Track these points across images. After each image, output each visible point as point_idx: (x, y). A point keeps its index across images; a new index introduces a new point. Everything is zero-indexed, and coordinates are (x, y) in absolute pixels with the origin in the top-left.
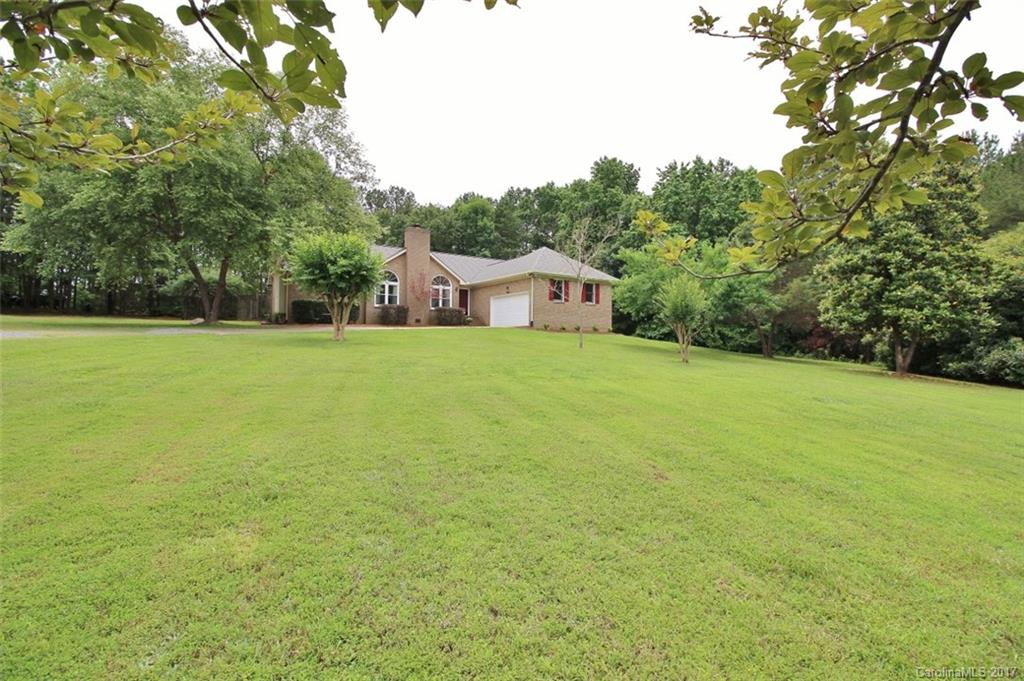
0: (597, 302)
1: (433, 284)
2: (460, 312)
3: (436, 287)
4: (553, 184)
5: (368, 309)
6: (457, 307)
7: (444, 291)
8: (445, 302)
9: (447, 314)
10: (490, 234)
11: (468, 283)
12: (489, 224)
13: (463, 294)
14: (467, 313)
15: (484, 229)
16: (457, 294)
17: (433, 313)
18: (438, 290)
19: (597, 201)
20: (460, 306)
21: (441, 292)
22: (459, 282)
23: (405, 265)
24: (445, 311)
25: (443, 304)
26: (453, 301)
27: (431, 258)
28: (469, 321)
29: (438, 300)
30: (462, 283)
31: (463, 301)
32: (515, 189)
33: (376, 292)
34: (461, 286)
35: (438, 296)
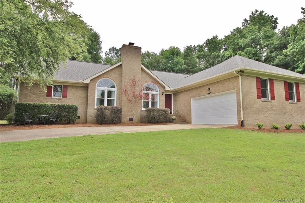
0: (299, 100)
1: (144, 89)
2: (165, 111)
4: (217, 37)
6: (163, 108)
7: (152, 94)
8: (153, 104)
9: (155, 113)
10: (181, 66)
11: (172, 89)
12: (181, 60)
13: (168, 98)
14: (171, 113)
15: (177, 63)
16: (163, 97)
17: (144, 113)
18: (148, 95)
19: (254, 36)
20: (166, 107)
21: (150, 96)
22: (164, 87)
23: (121, 75)
24: (153, 110)
25: (153, 106)
26: (160, 104)
27: (142, 68)
28: (174, 120)
29: (148, 103)
30: (167, 88)
31: (168, 103)
32: (192, 46)
33: (97, 95)
34: (166, 91)
35: (148, 99)
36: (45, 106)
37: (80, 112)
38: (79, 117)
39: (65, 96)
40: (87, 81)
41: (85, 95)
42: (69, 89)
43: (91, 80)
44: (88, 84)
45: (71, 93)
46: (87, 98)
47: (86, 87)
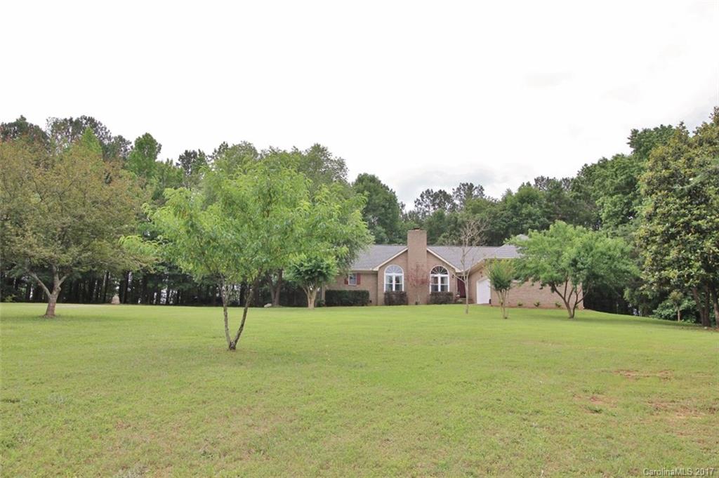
1: (432, 273)
3: (436, 275)
5: (379, 296)
6: (455, 291)
7: (442, 279)
8: (443, 287)
9: (446, 296)
11: (464, 271)
16: (454, 280)
17: (433, 296)
18: (436, 278)
20: (458, 290)
21: (440, 280)
22: (455, 270)
23: (407, 260)
24: (443, 294)
25: (443, 289)
26: (450, 285)
27: (428, 251)
29: (437, 286)
30: (457, 271)
31: (461, 286)
33: (386, 282)
34: (456, 273)
35: (437, 282)
36: (345, 292)
37: (372, 297)
38: (371, 301)
39: (359, 283)
40: (376, 269)
41: (375, 281)
42: (362, 277)
43: (380, 268)
44: (377, 272)
45: (364, 280)
46: (377, 284)
47: (376, 274)
